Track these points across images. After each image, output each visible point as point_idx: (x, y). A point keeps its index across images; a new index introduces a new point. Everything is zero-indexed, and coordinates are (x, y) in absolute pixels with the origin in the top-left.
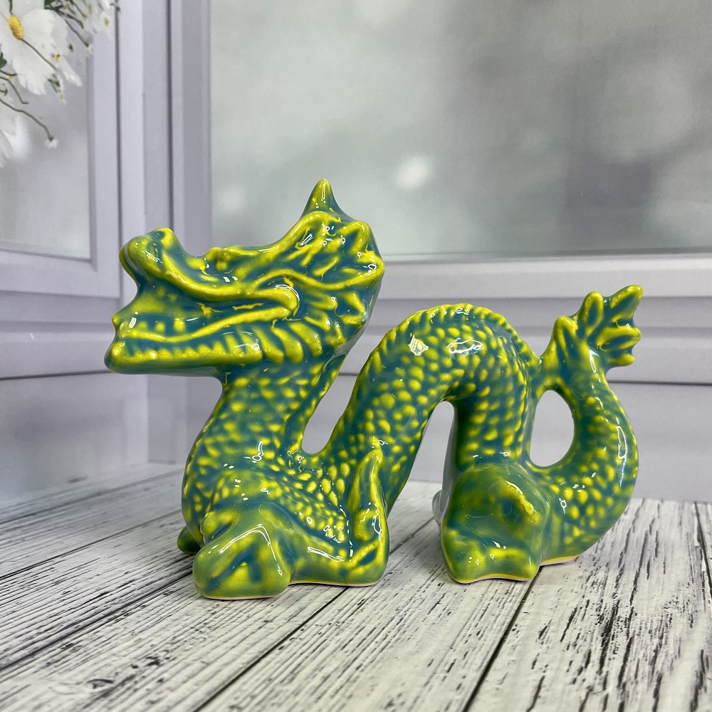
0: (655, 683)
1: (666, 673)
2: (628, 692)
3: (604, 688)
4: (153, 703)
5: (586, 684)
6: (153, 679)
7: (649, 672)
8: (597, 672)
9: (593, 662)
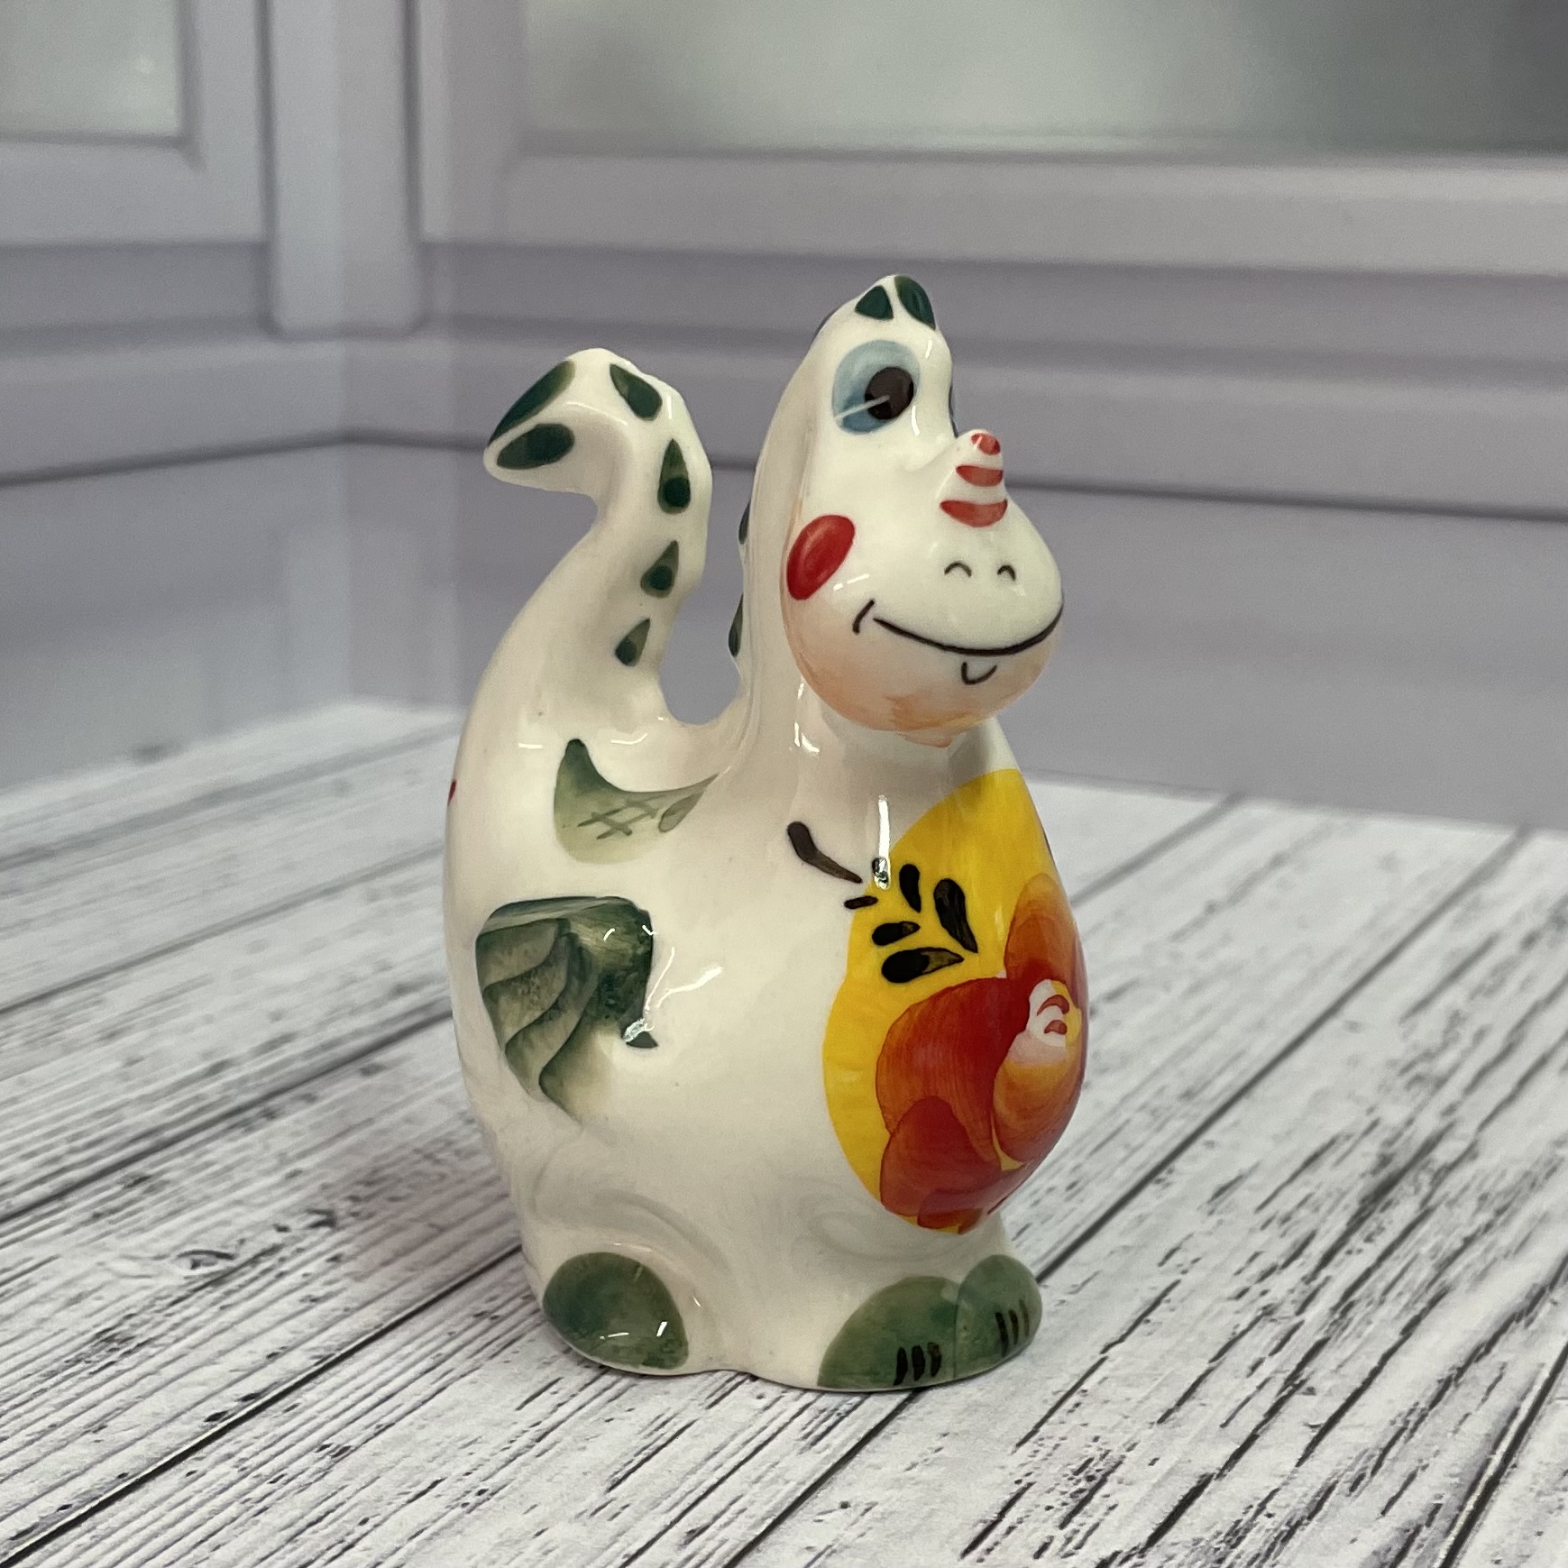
0: (1421, 1306)
1: (1463, 1286)
2: (1351, 1320)
3: (1301, 1311)
4: (315, 1300)
5: (1264, 1301)
6: (320, 1254)
7: (1425, 1281)
8: (1303, 1279)
9: (1309, 1256)
